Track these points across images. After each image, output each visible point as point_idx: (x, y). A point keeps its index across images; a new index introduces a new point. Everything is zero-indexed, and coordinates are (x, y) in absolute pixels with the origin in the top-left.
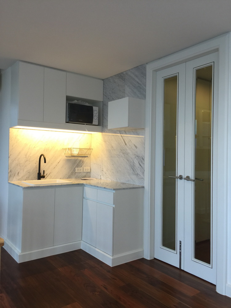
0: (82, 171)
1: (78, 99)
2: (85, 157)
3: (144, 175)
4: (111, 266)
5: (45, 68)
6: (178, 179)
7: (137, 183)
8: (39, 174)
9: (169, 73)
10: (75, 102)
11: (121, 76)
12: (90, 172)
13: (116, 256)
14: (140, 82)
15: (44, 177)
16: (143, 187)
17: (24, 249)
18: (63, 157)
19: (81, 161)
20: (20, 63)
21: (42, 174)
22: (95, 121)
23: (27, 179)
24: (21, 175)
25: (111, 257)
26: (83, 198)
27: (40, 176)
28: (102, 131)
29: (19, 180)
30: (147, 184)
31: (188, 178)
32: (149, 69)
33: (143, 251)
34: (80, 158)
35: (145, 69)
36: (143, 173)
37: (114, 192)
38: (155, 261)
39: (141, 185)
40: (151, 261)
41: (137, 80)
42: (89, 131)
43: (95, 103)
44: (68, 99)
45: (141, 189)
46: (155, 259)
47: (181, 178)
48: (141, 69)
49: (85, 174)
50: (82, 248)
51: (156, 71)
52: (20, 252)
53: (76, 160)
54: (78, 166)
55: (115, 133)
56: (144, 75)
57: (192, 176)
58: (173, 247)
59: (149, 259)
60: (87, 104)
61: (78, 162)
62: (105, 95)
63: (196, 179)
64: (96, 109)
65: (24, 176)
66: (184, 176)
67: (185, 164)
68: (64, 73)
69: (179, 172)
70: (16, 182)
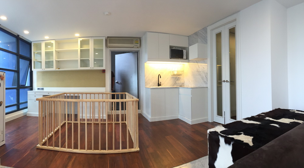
0: (180, 83)
1: (175, 47)
2: (180, 75)
3: (208, 82)
4: (191, 124)
5: (159, 33)
6: (223, 82)
7: (205, 86)
8: (159, 84)
9: (218, 31)
11: (196, 34)
12: (184, 83)
13: (193, 120)
14: (205, 36)
15: (161, 85)
16: (207, 87)
17: (152, 116)
18: (170, 76)
19: (179, 77)
20: (148, 33)
21: (160, 84)
22: (185, 57)
23: (153, 86)
24: (150, 84)
25: (191, 120)
26: (179, 94)
27: (159, 85)
28: (189, 62)
29: (150, 86)
30: (209, 86)
31: (227, 81)
32: (209, 29)
33: (208, 118)
35: (207, 29)
36: (207, 80)
37: (191, 89)
38: (214, 123)
39: (206, 87)
40: (212, 123)
41: (203, 35)
42: (181, 62)
43: (185, 48)
44: (171, 47)
45: (206, 88)
46: (214, 122)
47: (224, 81)
48: (205, 29)
49: (181, 84)
50: (179, 118)
51: (212, 30)
52: (151, 117)
53: (176, 78)
54: (178, 80)
55: (194, 62)
56: (206, 32)
57: (229, 80)
58: (221, 115)
59: (211, 122)
60: (180, 49)
61: (177, 78)
62: (189, 43)
63: (231, 81)
64: (185, 51)
65: (152, 85)
66: (226, 80)
67: (226, 76)
68: (168, 35)
69: (223, 79)
70: (148, 87)
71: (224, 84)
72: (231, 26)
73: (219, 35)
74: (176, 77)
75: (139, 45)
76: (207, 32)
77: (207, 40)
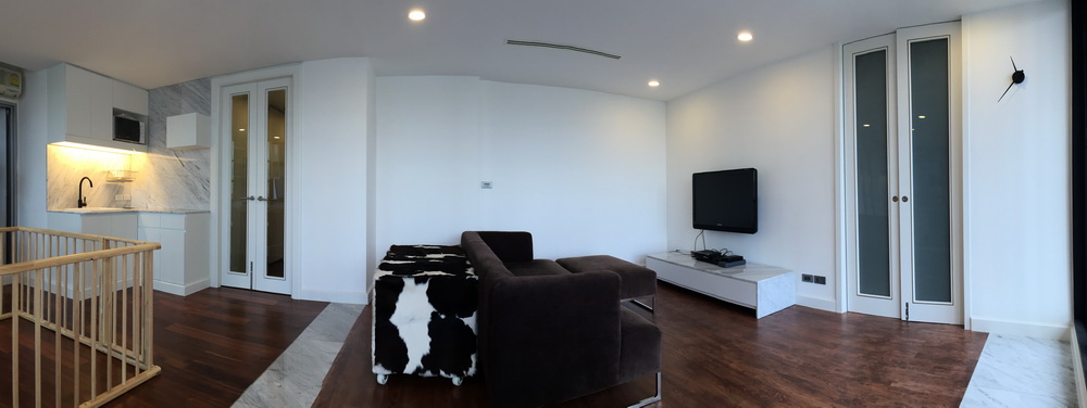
0: (122, 198)
1: (127, 113)
2: (128, 182)
3: (210, 199)
6: (250, 201)
7: (200, 207)
8: (80, 201)
9: (240, 90)
10: (123, 115)
11: (175, 88)
12: (130, 200)
13: (188, 287)
14: (202, 97)
15: (85, 205)
16: (210, 211)
18: (104, 181)
19: (121, 186)
21: (83, 201)
22: (142, 140)
23: (67, 206)
24: (60, 202)
25: (184, 287)
26: (138, 226)
27: (81, 204)
28: (148, 151)
29: (59, 207)
30: (213, 209)
31: (260, 199)
32: (215, 84)
34: (120, 184)
35: (209, 83)
36: (209, 196)
37: (186, 216)
39: (207, 209)
41: (198, 93)
44: (116, 112)
45: (207, 213)
47: (252, 198)
48: (204, 83)
49: (126, 200)
51: (224, 86)
54: (118, 193)
56: (208, 88)
57: (265, 195)
58: (243, 271)
60: (134, 119)
61: (119, 188)
62: (151, 108)
63: (269, 197)
64: (143, 125)
65: (63, 204)
66: (256, 197)
67: (258, 185)
68: (111, 80)
69: (251, 192)
70: (54, 209)
71: (251, 205)
72: (275, 85)
73: (241, 101)
74: (116, 186)
75: (19, 90)
76: (210, 89)
77: (209, 106)
